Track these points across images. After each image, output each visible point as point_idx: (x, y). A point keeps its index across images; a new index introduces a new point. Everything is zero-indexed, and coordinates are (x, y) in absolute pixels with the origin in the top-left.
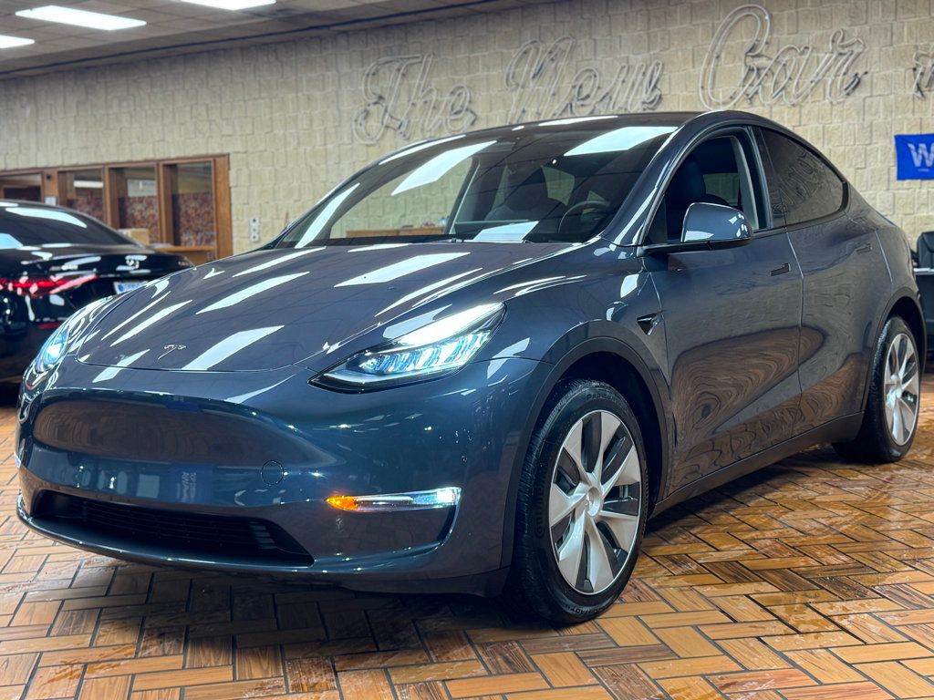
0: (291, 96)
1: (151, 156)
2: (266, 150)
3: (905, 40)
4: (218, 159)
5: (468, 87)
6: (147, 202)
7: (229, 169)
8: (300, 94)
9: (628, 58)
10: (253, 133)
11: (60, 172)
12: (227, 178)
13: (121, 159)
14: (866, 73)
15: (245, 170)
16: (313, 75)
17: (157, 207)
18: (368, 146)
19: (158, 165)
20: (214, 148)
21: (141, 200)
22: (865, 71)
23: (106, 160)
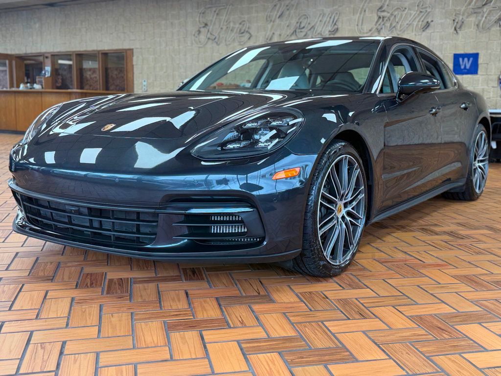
0: (163, 22)
1: (95, 48)
2: (150, 48)
3: (450, 6)
4: (128, 52)
5: (248, 21)
6: (93, 71)
7: (133, 56)
8: (168, 22)
9: (323, 10)
10: (145, 39)
11: (52, 55)
12: (132, 60)
13: (82, 50)
14: (432, 21)
15: (140, 57)
16: (174, 13)
17: (98, 72)
18: (199, 47)
19: (99, 53)
20: (126, 46)
21: (90, 70)
22: (432, 20)
23: (74, 50)
